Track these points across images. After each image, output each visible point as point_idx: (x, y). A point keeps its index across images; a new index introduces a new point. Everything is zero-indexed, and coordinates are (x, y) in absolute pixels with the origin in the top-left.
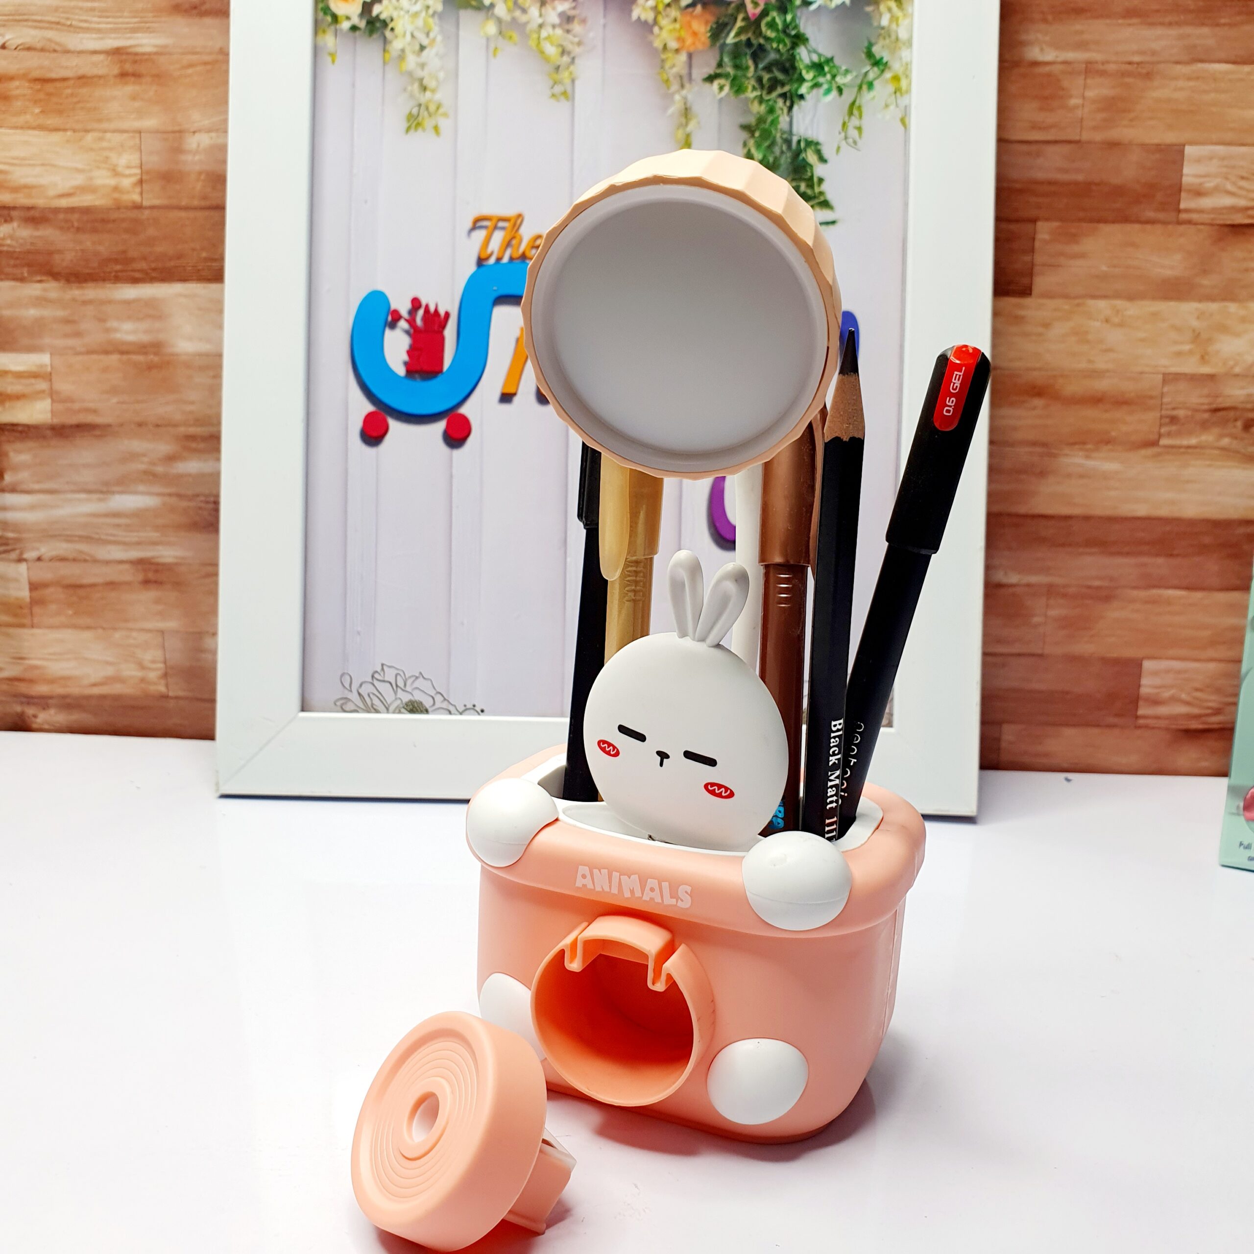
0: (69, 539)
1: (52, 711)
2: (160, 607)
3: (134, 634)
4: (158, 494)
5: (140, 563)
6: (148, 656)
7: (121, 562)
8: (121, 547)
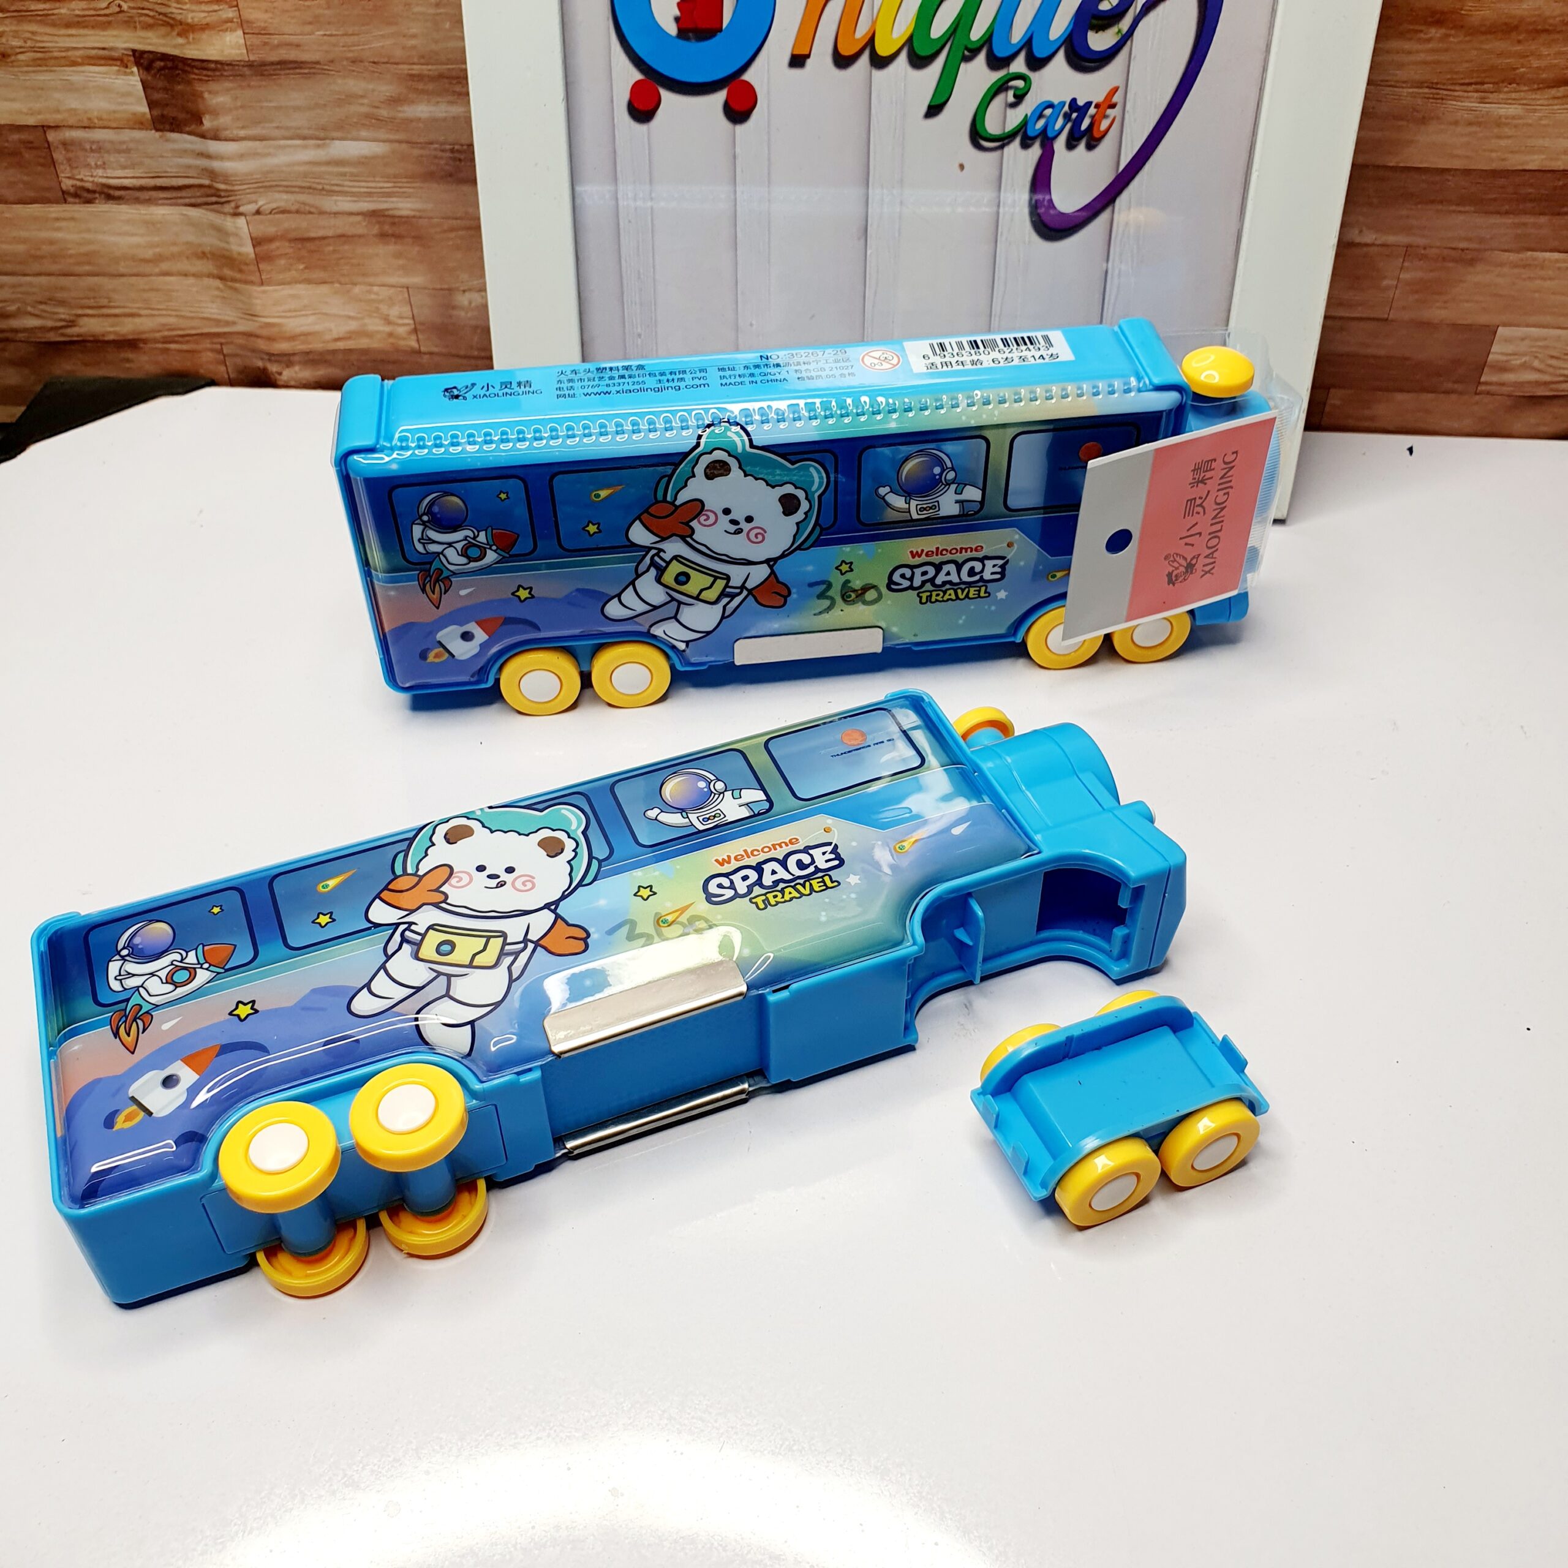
0: (288, 190)
1: (297, 368)
2: (401, 262)
3: (375, 289)
4: (384, 141)
5: (374, 214)
6: (394, 312)
7: (351, 214)
8: (349, 198)
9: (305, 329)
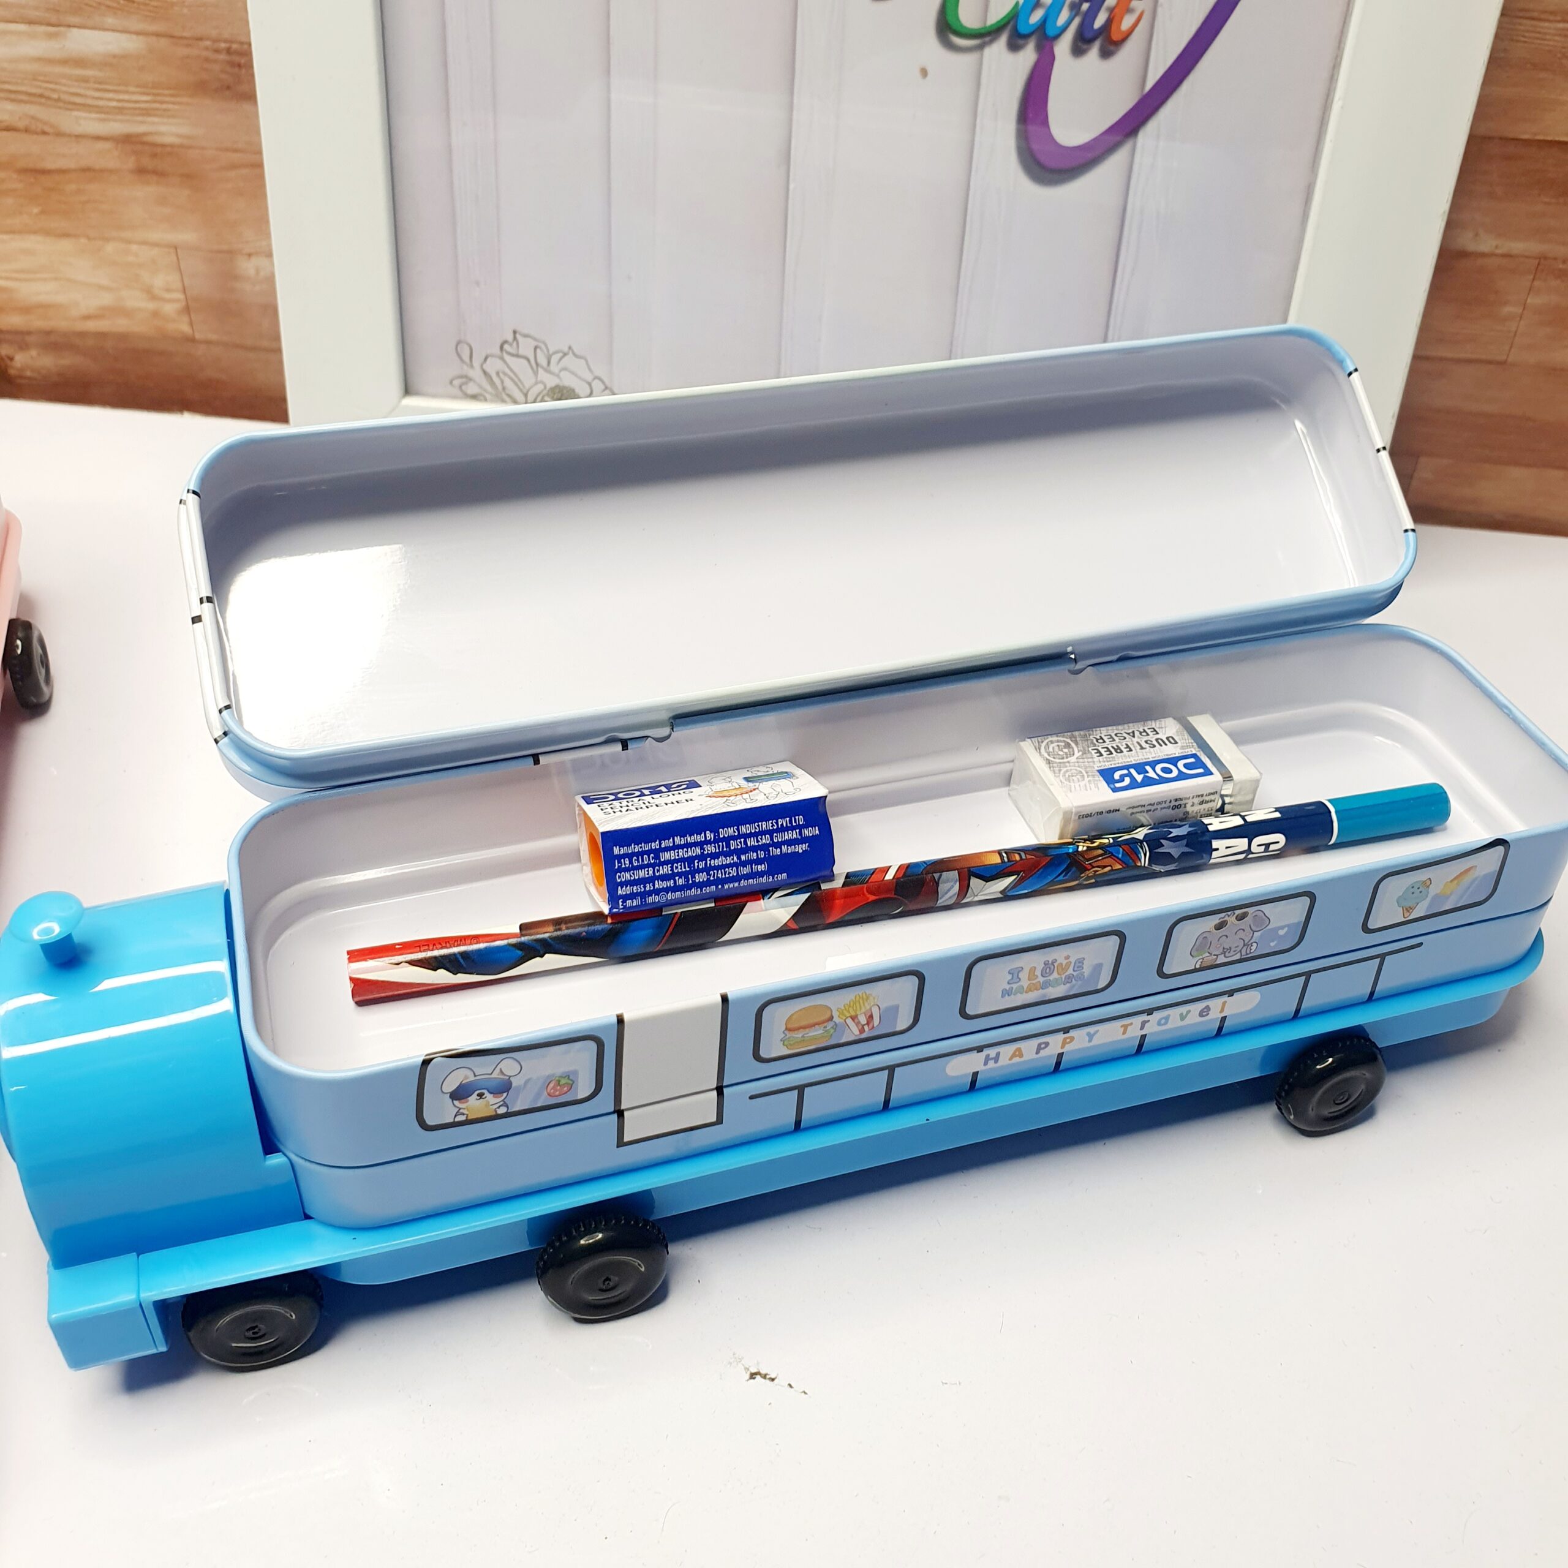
0: (13, 97)
1: (34, 353)
2: (166, 211)
3: (136, 249)
5: (127, 141)
6: (158, 282)
7: (98, 138)
8: (94, 115)
9: (43, 298)
